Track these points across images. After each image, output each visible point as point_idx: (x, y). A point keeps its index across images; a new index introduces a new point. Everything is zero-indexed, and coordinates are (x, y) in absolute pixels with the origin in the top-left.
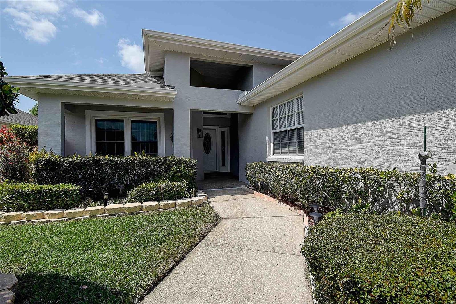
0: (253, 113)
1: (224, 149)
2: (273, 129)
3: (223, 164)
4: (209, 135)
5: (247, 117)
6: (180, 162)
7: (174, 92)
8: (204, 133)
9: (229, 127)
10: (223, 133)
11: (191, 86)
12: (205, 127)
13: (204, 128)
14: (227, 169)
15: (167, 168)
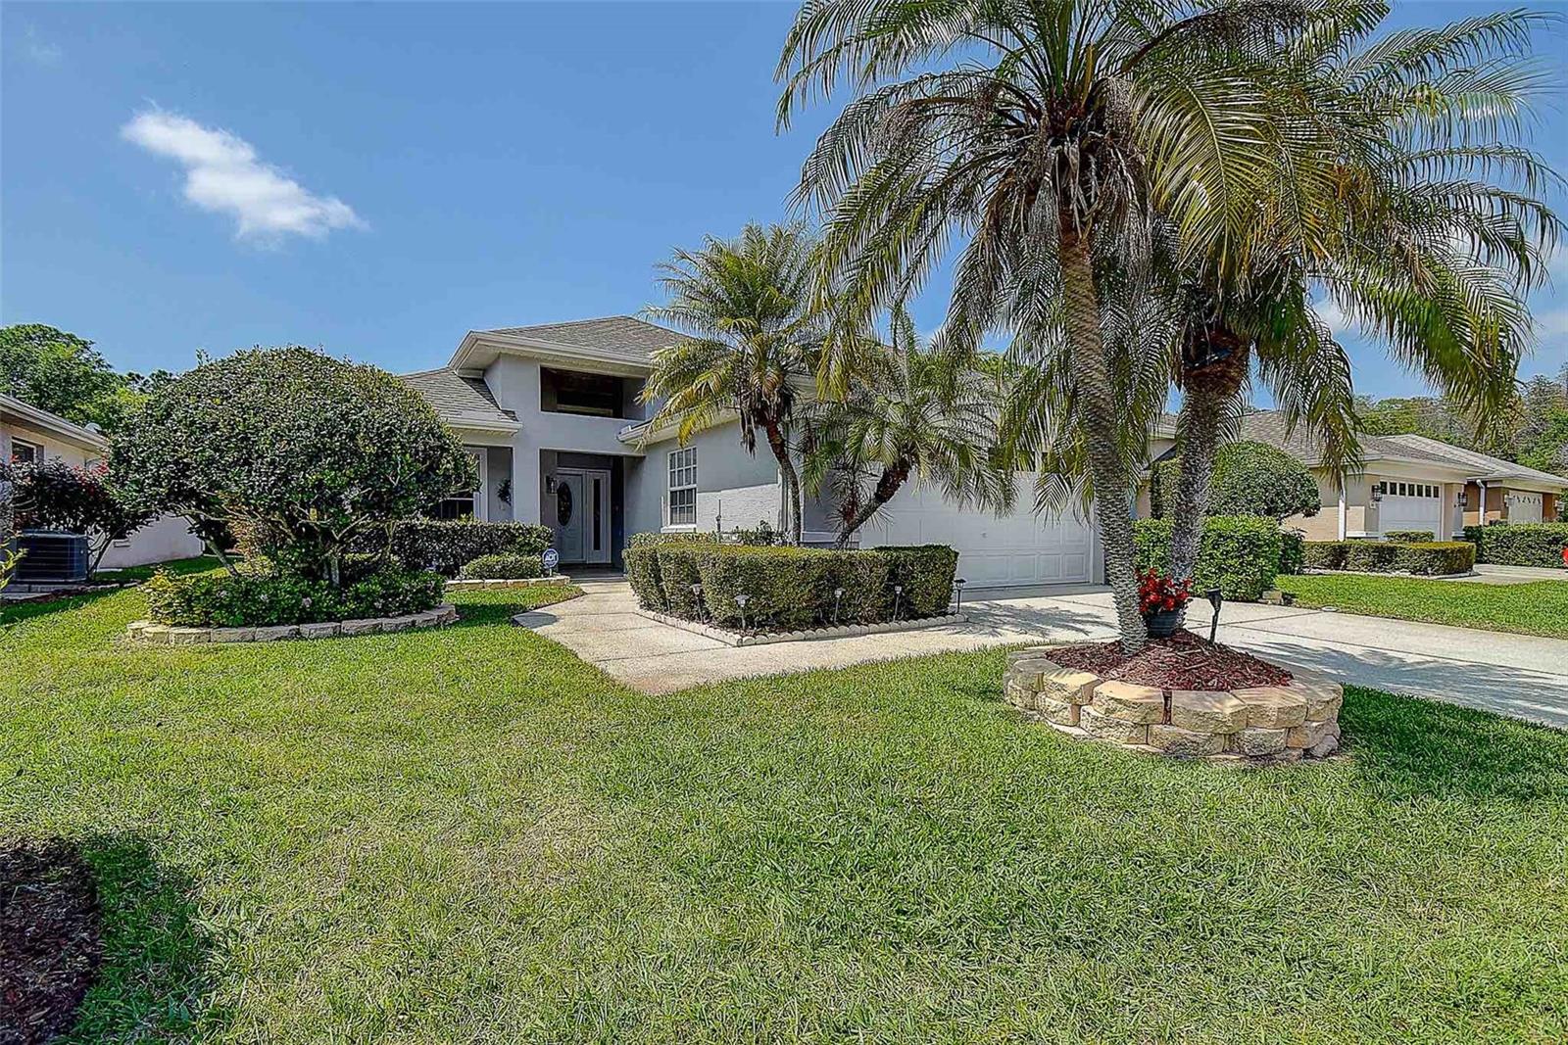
0: (645, 457)
1: (599, 517)
2: (671, 486)
3: (597, 546)
4: (568, 487)
5: (637, 461)
6: (529, 531)
7: (518, 425)
8: (558, 480)
9: (609, 472)
10: (597, 483)
11: (542, 410)
12: (561, 470)
13: (559, 472)
14: (605, 556)
15: (512, 540)
